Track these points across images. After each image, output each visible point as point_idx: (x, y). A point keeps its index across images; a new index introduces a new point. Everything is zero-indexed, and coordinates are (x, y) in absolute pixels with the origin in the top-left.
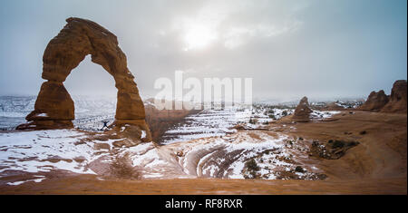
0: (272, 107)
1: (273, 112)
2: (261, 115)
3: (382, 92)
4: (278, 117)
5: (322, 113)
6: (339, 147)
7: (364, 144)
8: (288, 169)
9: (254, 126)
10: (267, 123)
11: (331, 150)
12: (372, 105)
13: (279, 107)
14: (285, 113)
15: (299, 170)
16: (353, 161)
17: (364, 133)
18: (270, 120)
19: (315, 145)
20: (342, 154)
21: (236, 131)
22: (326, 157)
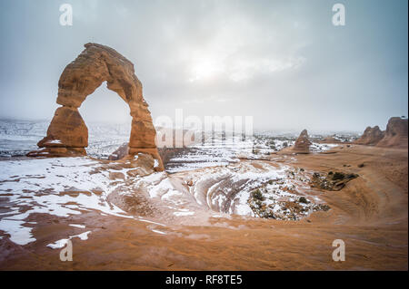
0: (274, 139)
1: (274, 143)
2: (263, 145)
3: (377, 128)
4: (279, 148)
5: (321, 145)
6: (340, 179)
7: (364, 177)
8: (292, 200)
9: (256, 157)
10: (269, 154)
11: (331, 182)
12: (368, 140)
13: (279, 139)
14: (285, 145)
15: (303, 200)
16: (354, 193)
17: (362, 166)
18: (271, 151)
19: (316, 176)
20: (343, 185)
21: (239, 160)
22: (328, 188)
